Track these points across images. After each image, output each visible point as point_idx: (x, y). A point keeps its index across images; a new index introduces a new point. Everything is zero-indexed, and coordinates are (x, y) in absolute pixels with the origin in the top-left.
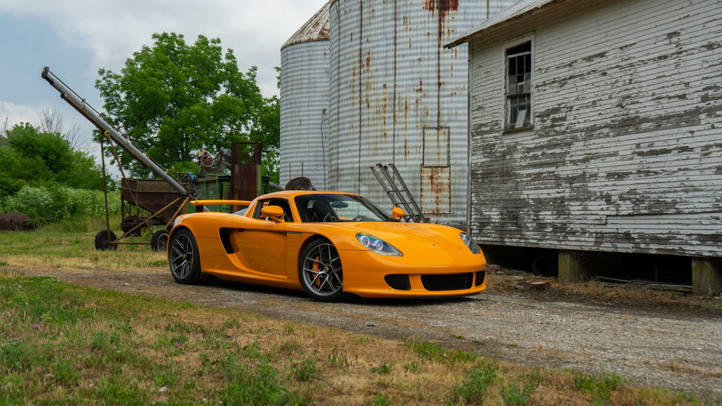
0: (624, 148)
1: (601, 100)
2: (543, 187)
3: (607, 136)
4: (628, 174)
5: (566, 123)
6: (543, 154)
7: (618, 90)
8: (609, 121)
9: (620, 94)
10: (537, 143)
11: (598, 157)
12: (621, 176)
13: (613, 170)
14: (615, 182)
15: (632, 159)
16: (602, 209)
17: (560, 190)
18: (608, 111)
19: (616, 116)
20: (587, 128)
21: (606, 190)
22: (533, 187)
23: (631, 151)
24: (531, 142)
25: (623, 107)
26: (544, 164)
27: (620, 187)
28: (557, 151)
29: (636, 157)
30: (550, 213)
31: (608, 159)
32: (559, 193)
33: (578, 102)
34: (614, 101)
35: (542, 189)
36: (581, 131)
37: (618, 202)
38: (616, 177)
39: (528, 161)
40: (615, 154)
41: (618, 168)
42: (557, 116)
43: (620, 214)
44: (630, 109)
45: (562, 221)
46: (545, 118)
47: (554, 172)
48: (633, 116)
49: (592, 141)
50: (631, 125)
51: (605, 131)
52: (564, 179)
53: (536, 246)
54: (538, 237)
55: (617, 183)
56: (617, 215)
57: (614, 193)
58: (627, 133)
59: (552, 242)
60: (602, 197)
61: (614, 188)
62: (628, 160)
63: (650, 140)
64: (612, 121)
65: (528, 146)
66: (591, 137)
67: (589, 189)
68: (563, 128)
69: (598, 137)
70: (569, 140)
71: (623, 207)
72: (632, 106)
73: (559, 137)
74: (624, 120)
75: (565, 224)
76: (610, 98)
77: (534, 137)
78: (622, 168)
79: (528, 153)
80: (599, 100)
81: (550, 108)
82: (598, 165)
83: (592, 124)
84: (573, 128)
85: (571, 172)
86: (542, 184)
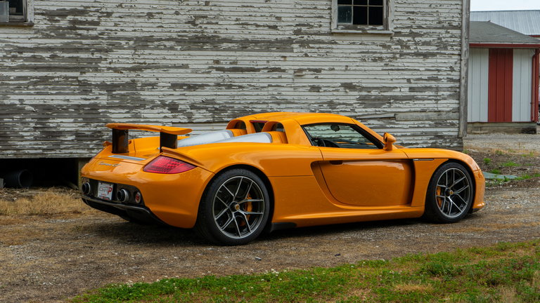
0: (196, 62)
1: (162, 13)
2: (54, 92)
3: (172, 48)
4: (202, 86)
5: (99, 28)
6: (53, 57)
7: (189, 8)
8: (174, 35)
9: (193, 13)
10: (39, 44)
11: (158, 68)
12: (192, 87)
13: (180, 81)
14: (184, 92)
15: (209, 72)
16: (165, 117)
17: (88, 97)
18: (173, 26)
19: (185, 32)
20: (137, 37)
21: (169, 100)
22: (32, 92)
23: (207, 66)
24: (27, 41)
25: (195, 25)
26: (56, 67)
27: (192, 97)
28: (83, 55)
29: (214, 71)
30: (72, 120)
31: (172, 70)
32: (86, 99)
33: (120, 10)
34: (183, 18)
35: (52, 94)
36: (129, 39)
37: (189, 111)
38: (185, 87)
39: (20, 62)
40: (185, 67)
41: (188, 80)
42: (79, 18)
43: (194, 121)
44: (206, 28)
45: (92, 129)
46: (57, 18)
47: (77, 78)
48: (211, 35)
49: (147, 52)
50: (207, 43)
51: (168, 44)
52: (97, 85)
53: (41, 156)
54: (45, 147)
55: (187, 93)
56: (189, 123)
57: (182, 102)
58: (201, 49)
59: (74, 151)
60: (163, 105)
61: (184, 97)
62: (203, 73)
63: (233, 58)
64: (179, 36)
65: (19, 45)
66: (145, 47)
67: (142, 97)
68: (94, 33)
69: (157, 48)
70: (105, 46)
71: (197, 115)
72: (209, 26)
73: (84, 41)
74: (197, 37)
75: (99, 132)
76: (177, 13)
77: (32, 36)
78: (195, 80)
79: (21, 53)
80: (158, 13)
81: (68, 8)
82: (157, 75)
83: (148, 35)
84: (113, 34)
85: (109, 79)
86: (53, 89)
